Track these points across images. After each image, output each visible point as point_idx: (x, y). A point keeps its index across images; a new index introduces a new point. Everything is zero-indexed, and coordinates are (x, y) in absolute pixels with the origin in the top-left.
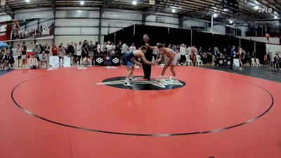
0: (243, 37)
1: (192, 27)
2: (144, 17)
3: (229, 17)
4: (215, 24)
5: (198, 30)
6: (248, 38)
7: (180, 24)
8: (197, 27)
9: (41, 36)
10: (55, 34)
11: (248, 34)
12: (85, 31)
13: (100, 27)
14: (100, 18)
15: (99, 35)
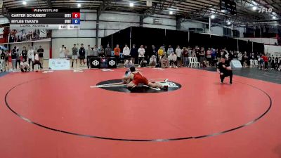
0: (241, 38)
1: (190, 29)
2: (141, 19)
3: (227, 18)
4: (213, 26)
5: (196, 31)
6: (246, 39)
7: (178, 26)
8: (194, 29)
9: (38, 38)
10: (53, 36)
11: (246, 35)
12: (82, 33)
13: (97, 29)
14: (98, 21)
15: (97, 38)
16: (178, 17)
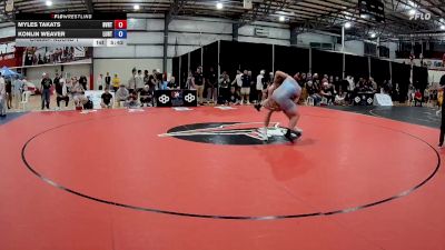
0: (392, 58)
1: (312, 44)
2: (235, 29)
3: (370, 27)
4: (348, 39)
5: (321, 49)
6: (400, 61)
7: (293, 39)
8: (319, 44)
9: (71, 59)
10: (95, 56)
11: (399, 54)
12: (142, 51)
13: (165, 45)
14: (166, 31)
15: (165, 58)
16: (292, 26)
